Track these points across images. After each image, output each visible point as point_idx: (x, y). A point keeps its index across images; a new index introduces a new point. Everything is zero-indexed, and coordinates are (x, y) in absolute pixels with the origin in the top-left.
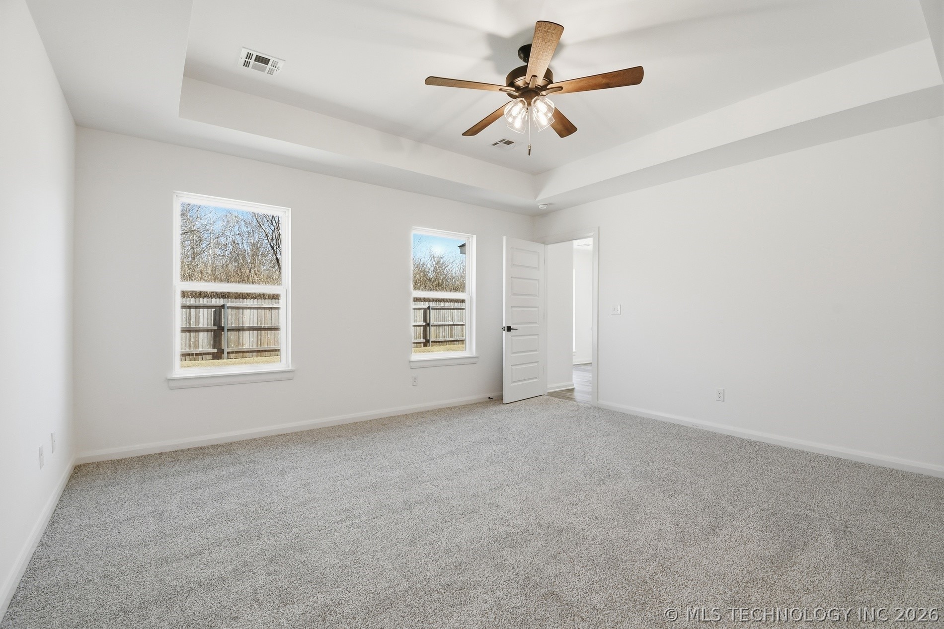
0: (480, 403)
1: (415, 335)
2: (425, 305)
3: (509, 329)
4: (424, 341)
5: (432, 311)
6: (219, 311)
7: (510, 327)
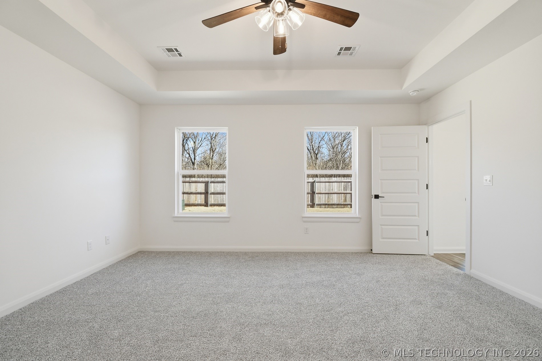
0: (361, 253)
1: (307, 199)
2: (311, 180)
3: (377, 197)
4: (311, 204)
5: (316, 183)
6: (207, 184)
7: (379, 195)
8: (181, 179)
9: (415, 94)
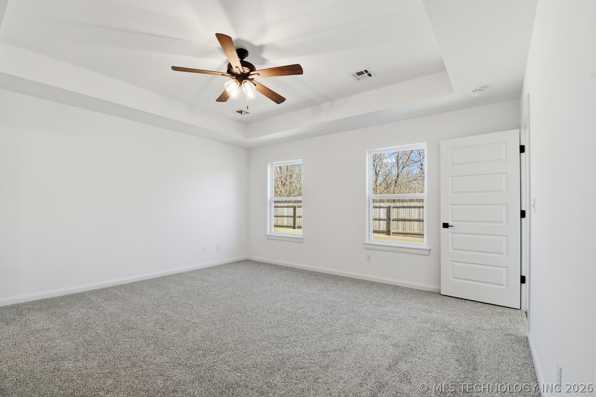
6: (295, 208)
7: (448, 224)
8: (273, 204)
9: (476, 95)
